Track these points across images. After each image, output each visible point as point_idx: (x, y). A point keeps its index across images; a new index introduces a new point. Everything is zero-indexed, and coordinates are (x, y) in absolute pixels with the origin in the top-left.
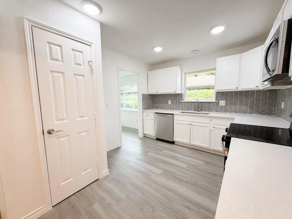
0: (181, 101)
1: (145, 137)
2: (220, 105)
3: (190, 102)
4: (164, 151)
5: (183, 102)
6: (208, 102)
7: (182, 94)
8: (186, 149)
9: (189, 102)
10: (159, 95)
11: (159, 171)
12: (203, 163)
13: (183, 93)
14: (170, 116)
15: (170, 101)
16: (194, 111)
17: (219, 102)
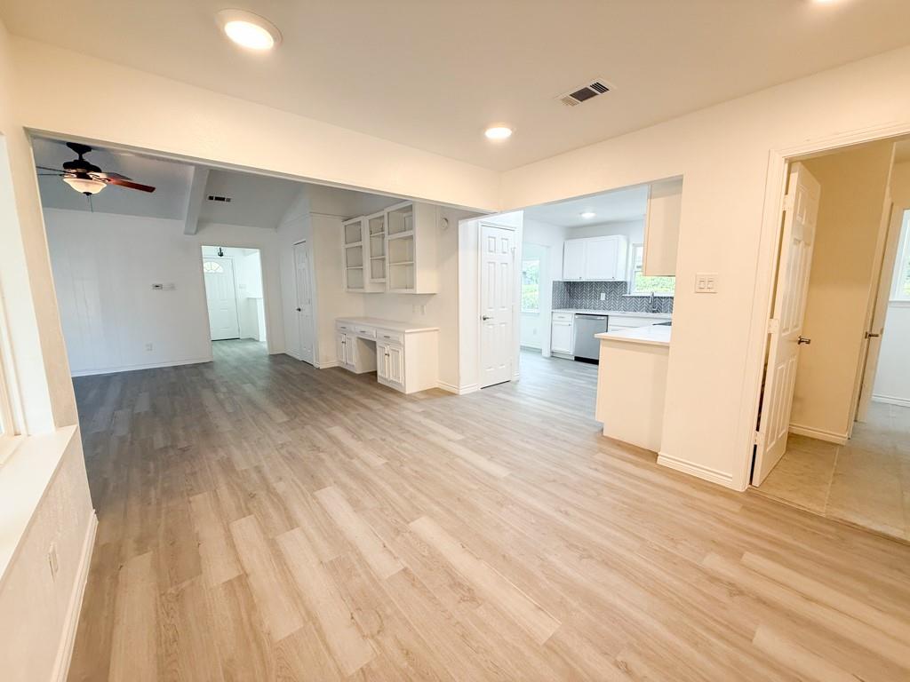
0: (623, 295)
1: (554, 356)
3: (641, 297)
5: (627, 296)
7: (626, 283)
9: (638, 297)
10: (582, 283)
13: (628, 280)
14: (603, 318)
15: (604, 294)
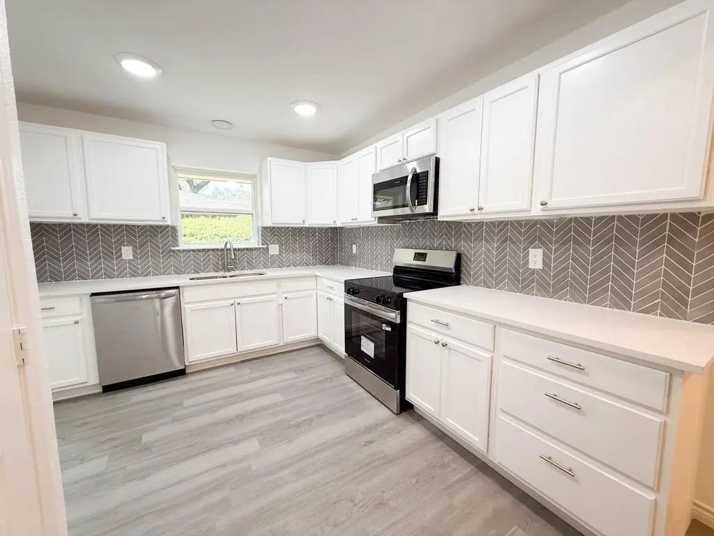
0: (173, 248)
2: (271, 253)
3: (203, 250)
4: (187, 403)
5: (179, 251)
6: (247, 249)
8: (232, 369)
9: (199, 250)
11: (253, 445)
12: (293, 375)
15: (130, 248)
16: (216, 271)
17: (267, 248)
